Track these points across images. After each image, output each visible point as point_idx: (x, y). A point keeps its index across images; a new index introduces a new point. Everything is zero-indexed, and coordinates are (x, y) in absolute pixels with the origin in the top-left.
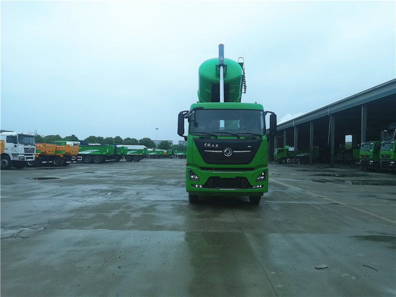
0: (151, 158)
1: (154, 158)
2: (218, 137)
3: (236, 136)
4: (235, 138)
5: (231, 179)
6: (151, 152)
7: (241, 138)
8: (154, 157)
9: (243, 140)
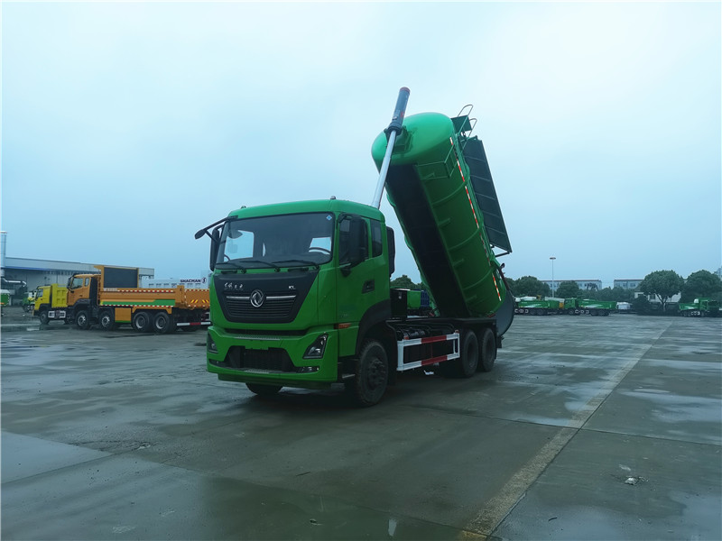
0: (529, 314)
1: (536, 315)
2: (249, 271)
3: (274, 267)
4: (272, 271)
5: (261, 351)
6: (530, 303)
7: (283, 270)
8: (534, 312)
9: (284, 274)
